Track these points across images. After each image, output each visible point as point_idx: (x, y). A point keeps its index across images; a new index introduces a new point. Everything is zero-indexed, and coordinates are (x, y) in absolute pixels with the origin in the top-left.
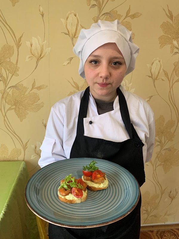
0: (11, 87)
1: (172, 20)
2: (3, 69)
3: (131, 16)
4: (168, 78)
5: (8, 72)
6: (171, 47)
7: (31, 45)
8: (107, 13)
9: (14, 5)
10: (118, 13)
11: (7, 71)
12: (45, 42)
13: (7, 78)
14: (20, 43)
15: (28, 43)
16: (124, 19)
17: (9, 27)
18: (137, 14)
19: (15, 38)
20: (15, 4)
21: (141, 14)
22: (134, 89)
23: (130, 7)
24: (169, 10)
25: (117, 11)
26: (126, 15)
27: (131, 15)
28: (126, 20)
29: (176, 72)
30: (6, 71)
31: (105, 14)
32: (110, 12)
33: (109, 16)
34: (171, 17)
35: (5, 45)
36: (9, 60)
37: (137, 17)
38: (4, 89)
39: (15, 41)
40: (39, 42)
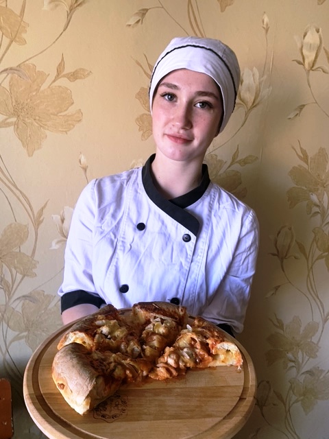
0: (20, 298)
1: (307, 163)
4: (305, 254)
6: (307, 205)
13: (13, 282)
14: (41, 219)
24: (301, 148)
29: (317, 244)
34: (305, 158)
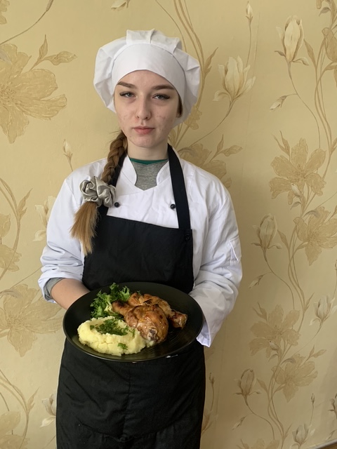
1: (288, 153)
4: (286, 244)
6: (289, 195)
7: (46, 211)
8: (185, 149)
9: (12, 141)
10: (204, 148)
14: (24, 209)
15: (40, 208)
16: (214, 157)
18: (234, 149)
20: (15, 138)
21: (241, 148)
23: (223, 138)
24: (283, 139)
25: (202, 145)
26: (216, 151)
27: (225, 151)
28: (217, 158)
29: (298, 234)
31: (182, 149)
32: (191, 146)
34: (287, 149)
37: (235, 153)
39: (14, 207)
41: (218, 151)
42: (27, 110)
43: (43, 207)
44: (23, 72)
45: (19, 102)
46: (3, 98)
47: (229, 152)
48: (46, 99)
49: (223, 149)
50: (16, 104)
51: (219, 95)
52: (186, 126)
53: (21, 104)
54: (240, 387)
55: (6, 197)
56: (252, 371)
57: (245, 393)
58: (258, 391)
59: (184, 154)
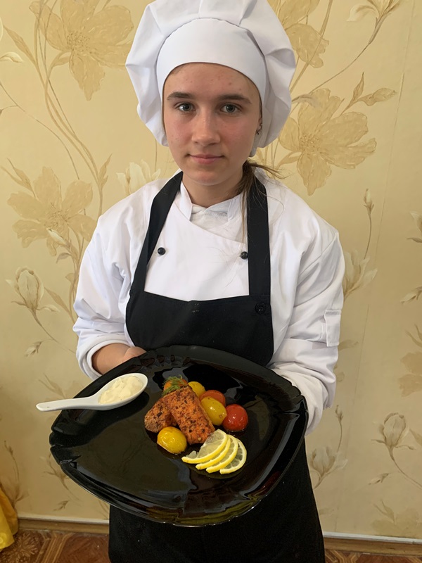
2: (71, 232)
3: (365, 100)
5: (81, 238)
7: (129, 180)
8: (303, 96)
9: (89, 98)
10: (331, 95)
11: (80, 235)
12: (159, 172)
15: (122, 176)
16: (348, 107)
17: (82, 144)
18: (383, 93)
19: (94, 166)
20: (91, 94)
21: (394, 91)
22: (376, 270)
23: (363, 78)
25: (328, 90)
26: (351, 98)
27: (366, 97)
28: (353, 108)
30: (77, 236)
31: (298, 98)
32: (312, 93)
33: (307, 104)
35: (74, 183)
36: (83, 213)
37: (382, 101)
38: (74, 272)
39: (95, 174)
40: (144, 174)
41: (354, 99)
42: (102, 59)
43: (125, 176)
44: (95, 12)
45: (93, 51)
46: (78, 46)
47: (373, 99)
48: (121, 43)
49: (363, 94)
50: (91, 53)
51: (359, 10)
52: (305, 63)
53: (95, 53)
54: (383, 434)
55: (87, 163)
56: (402, 417)
57: (391, 443)
58: (411, 445)
59: (300, 104)
